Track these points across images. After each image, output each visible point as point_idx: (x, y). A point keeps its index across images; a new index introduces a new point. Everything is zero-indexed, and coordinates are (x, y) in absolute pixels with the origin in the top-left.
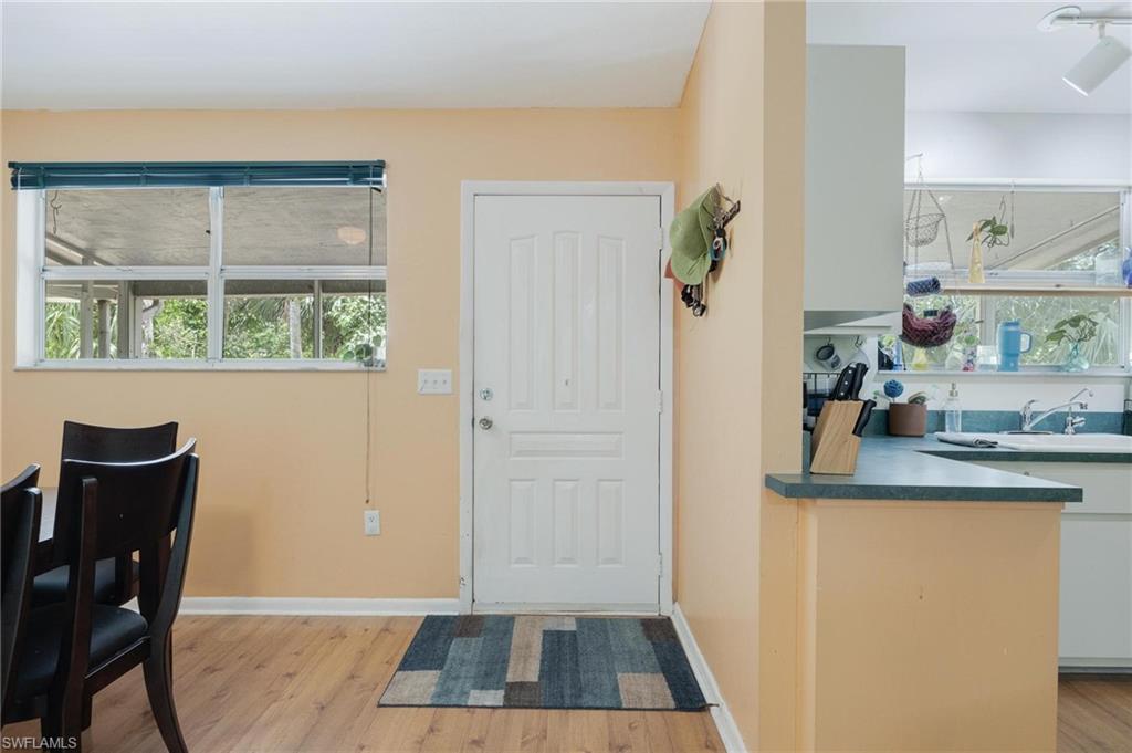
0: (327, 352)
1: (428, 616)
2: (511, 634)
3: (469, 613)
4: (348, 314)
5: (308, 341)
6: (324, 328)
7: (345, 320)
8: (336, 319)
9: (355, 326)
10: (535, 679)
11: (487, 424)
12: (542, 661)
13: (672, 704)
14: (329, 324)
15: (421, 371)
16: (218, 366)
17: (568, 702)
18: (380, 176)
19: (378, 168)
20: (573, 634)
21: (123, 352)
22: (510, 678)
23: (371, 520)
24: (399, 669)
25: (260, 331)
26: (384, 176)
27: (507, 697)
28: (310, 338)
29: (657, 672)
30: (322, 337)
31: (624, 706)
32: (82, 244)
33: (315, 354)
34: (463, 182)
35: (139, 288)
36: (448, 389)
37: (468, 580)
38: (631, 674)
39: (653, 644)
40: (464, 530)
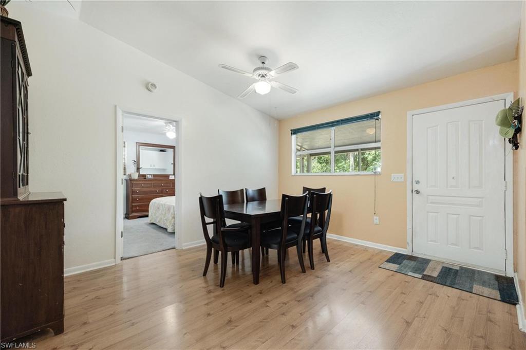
0: (363, 170)
1: (396, 253)
2: (428, 264)
3: (411, 255)
4: (371, 156)
5: (357, 166)
6: (362, 161)
7: (370, 158)
8: (367, 158)
9: (375, 160)
10: (436, 276)
11: (418, 192)
12: (440, 273)
13: (500, 299)
14: (364, 159)
15: (392, 175)
16: (333, 174)
17: (447, 284)
18: (379, 116)
19: (378, 113)
20: (457, 271)
21: (308, 171)
22: (425, 273)
23: (376, 220)
24: (386, 261)
25: (340, 163)
26: (380, 116)
27: (422, 277)
28: (357, 164)
29: (495, 289)
30: (361, 165)
31: (473, 292)
32: (300, 144)
33: (359, 170)
34: (408, 112)
35: (311, 155)
36: (402, 180)
37: (410, 244)
38: (481, 287)
39: (499, 283)
40: (409, 226)
